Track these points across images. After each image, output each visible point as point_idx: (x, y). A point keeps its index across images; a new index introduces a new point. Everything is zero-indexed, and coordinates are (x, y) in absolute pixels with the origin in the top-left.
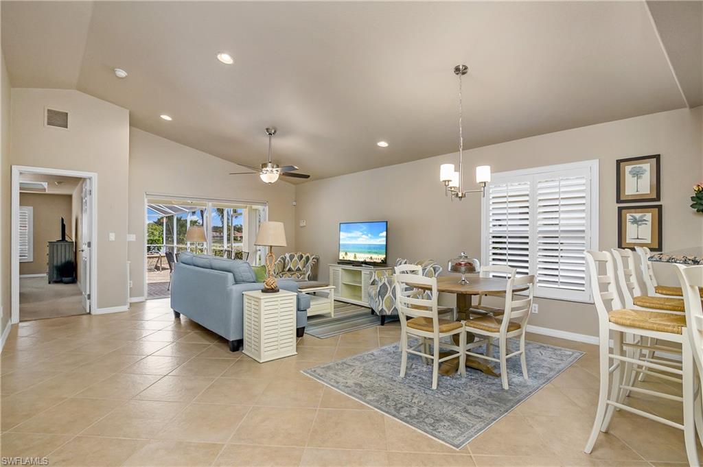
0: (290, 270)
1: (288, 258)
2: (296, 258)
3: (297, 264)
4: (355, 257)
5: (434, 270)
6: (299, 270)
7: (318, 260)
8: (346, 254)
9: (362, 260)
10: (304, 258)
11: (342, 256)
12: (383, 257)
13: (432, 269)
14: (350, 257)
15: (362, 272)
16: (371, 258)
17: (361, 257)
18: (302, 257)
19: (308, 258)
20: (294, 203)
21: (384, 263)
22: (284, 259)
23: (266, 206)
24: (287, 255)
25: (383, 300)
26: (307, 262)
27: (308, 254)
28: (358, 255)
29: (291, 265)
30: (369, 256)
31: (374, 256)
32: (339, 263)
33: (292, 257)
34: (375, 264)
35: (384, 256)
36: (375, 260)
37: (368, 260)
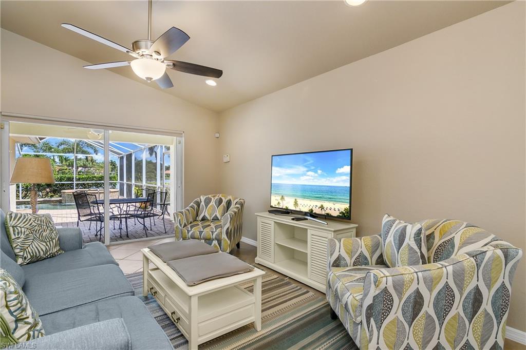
0: (204, 219)
1: (203, 203)
2: (213, 203)
3: (214, 210)
4: (296, 204)
5: (506, 256)
6: (216, 219)
7: (242, 205)
8: (282, 198)
9: (306, 210)
10: (224, 203)
11: (275, 202)
12: (343, 206)
13: (499, 252)
14: (289, 204)
15: (310, 232)
16: (322, 207)
17: (305, 205)
18: (220, 201)
19: (229, 203)
20: (217, 135)
21: (345, 217)
22: (198, 204)
23: (182, 137)
24: (203, 198)
25: (379, 328)
26: (228, 208)
27: (230, 197)
28: (300, 201)
29: (205, 213)
30: (319, 204)
31: (327, 205)
32: (270, 212)
33: (208, 201)
34: (328, 217)
35: (347, 206)
36: (328, 212)
37: (317, 211)
